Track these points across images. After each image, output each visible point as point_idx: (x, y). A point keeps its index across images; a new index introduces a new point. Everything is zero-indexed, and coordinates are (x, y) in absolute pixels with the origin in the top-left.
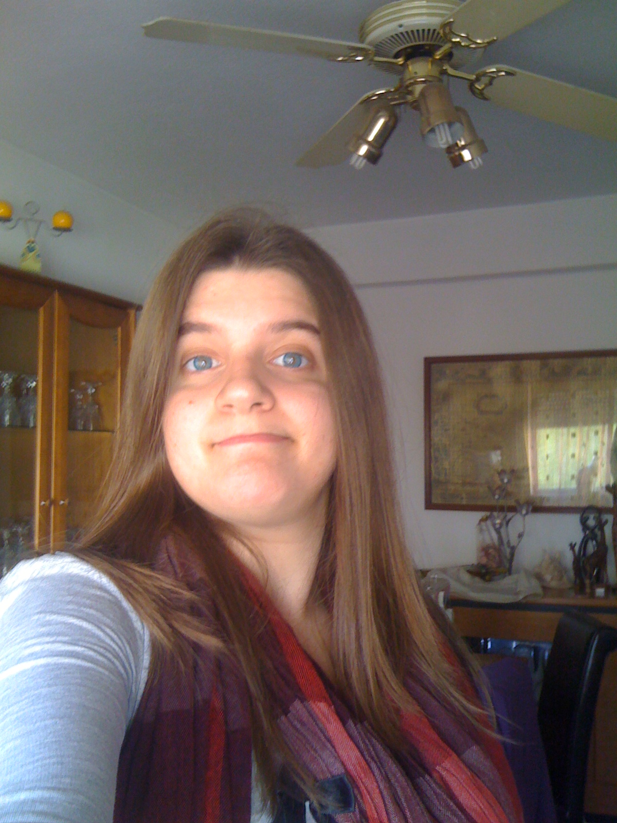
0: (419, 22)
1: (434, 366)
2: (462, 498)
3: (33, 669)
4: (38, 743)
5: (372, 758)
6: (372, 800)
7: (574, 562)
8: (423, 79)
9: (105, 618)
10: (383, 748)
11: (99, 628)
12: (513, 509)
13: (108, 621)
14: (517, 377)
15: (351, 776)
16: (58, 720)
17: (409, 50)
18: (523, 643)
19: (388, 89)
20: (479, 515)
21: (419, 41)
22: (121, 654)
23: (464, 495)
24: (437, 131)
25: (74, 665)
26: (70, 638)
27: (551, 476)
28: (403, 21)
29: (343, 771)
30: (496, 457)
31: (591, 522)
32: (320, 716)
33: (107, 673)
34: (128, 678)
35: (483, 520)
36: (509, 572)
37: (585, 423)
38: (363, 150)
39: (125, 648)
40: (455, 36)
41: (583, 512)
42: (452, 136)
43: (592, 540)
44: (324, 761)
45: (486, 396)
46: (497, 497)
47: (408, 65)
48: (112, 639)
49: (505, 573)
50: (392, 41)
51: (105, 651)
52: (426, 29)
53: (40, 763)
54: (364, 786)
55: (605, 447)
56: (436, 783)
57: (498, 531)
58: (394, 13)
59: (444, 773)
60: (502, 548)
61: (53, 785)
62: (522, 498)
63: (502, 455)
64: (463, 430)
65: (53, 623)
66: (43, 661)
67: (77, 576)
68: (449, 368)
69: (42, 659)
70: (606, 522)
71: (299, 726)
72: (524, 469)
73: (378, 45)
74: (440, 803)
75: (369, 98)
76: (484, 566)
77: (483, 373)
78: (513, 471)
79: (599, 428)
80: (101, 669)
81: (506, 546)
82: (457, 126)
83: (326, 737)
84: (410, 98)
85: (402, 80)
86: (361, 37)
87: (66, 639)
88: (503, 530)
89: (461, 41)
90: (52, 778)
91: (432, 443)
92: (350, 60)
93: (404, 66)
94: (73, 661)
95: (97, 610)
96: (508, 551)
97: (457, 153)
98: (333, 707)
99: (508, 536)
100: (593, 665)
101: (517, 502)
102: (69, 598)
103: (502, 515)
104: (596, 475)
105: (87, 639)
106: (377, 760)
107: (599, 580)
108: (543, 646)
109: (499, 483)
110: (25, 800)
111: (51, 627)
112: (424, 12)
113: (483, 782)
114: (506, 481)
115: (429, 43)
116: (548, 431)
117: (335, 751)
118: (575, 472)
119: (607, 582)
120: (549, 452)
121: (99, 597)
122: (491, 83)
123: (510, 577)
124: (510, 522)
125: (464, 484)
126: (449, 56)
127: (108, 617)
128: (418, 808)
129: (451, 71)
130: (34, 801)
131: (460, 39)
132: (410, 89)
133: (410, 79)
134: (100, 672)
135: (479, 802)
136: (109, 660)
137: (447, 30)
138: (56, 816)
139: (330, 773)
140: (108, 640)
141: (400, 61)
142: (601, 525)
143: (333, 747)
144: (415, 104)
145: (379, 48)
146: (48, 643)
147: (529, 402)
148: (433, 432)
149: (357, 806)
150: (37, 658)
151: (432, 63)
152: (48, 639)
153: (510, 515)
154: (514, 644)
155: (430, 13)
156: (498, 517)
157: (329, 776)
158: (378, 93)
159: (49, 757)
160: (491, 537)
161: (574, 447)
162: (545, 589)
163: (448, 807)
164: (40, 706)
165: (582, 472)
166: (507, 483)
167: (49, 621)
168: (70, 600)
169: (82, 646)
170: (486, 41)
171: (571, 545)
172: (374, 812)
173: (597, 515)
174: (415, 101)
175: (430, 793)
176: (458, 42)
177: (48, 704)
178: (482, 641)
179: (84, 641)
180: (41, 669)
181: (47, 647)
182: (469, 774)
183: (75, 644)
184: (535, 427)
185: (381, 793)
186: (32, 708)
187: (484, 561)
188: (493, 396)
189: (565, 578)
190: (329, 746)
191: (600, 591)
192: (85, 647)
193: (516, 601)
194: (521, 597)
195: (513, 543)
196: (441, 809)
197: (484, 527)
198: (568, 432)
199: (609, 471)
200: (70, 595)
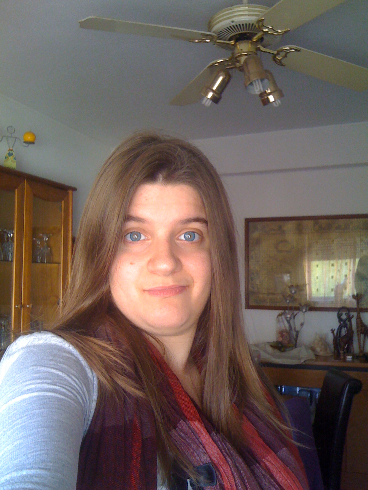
0: (244, 19)
1: (251, 224)
2: (267, 302)
3: (30, 398)
4: (34, 442)
5: (227, 454)
6: (228, 478)
7: (334, 340)
8: (246, 53)
9: (71, 370)
10: (233, 448)
11: (68, 375)
12: (297, 309)
13: (73, 372)
14: (300, 231)
15: (214, 464)
16: (45, 428)
17: (238, 36)
18: (303, 388)
19: (224, 59)
20: (277, 312)
21: (244, 31)
22: (81, 392)
23: (268, 301)
24: (254, 83)
25: (54, 397)
26: (52, 381)
27: (319, 289)
28: (235, 19)
29: (210, 461)
30: (287, 278)
31: (344, 317)
32: (196, 429)
33: (73, 402)
34: (85, 406)
35: (280, 315)
36: (295, 346)
37: (340, 258)
38: (210, 95)
39: (83, 389)
40: (265, 28)
41: (339, 310)
42: (263, 87)
43: (345, 327)
44: (198, 455)
45: (282, 242)
46: (288, 301)
47: (237, 45)
48: (76, 383)
49: (293, 347)
50: (227, 30)
51: (72, 389)
52: (248, 23)
53: (34, 454)
54: (223, 470)
55: (351, 272)
56: (263, 469)
57: (289, 322)
58: (229, 14)
59: (267, 463)
60: (291, 332)
61: (43, 467)
62: (303, 302)
63: (290, 277)
64: (268, 261)
65: (41, 371)
66: (35, 394)
67: (55, 345)
68: (259, 225)
69: (35, 393)
70: (353, 316)
71: (183, 435)
72: (304, 285)
73: (219, 33)
74: (266, 480)
75: (213, 64)
76: (280, 343)
77: (280, 228)
78: (297, 286)
79: (348, 261)
80: (70, 400)
81: (293, 331)
82: (266, 81)
83: (199, 442)
84: (238, 64)
85: (233, 54)
86: (209, 28)
87: (50, 381)
88: (291, 322)
89: (268, 31)
90: (42, 462)
91: (250, 269)
92: (202, 41)
93: (235, 45)
94: (53, 394)
95: (67, 365)
96: (294, 333)
97: (266, 97)
98: (203, 424)
99: (294, 324)
100: (346, 402)
101: (300, 304)
102: (51, 358)
103: (291, 312)
104: (346, 289)
105: (61, 382)
106: (230, 455)
107: (348, 351)
108: (315, 390)
109: (289, 293)
110: (26, 475)
111: (40, 374)
112: (247, 13)
113: (290, 469)
114: (293, 292)
115: (249, 32)
116: (317, 262)
117: (205, 450)
118: (334, 287)
119: (353, 352)
120: (318, 275)
121: (68, 358)
122: (286, 56)
123: (296, 349)
124: (296, 316)
125: (269, 294)
126: (261, 40)
127: (74, 370)
128: (253, 483)
129: (262, 49)
130: (31, 476)
131: (268, 30)
132: (238, 59)
133: (238, 53)
134: (69, 402)
135: (288, 480)
136: (74, 395)
137: (260, 24)
138: (44, 485)
139: (202, 462)
140: (73, 383)
141: (232, 42)
142: (350, 318)
143: (204, 447)
144: (241, 68)
145: (220, 35)
146: (39, 383)
147: (307, 245)
148: (250, 263)
149: (218, 482)
150: (32, 392)
151: (251, 44)
152: (39, 381)
153: (296, 312)
154: (298, 389)
155: (250, 14)
156: (289, 313)
157: (201, 464)
158: (219, 61)
159: (40, 450)
160: (284, 325)
161: (333, 272)
162: (317, 356)
163: (270, 483)
164: (35, 420)
165: (337, 287)
166: (294, 293)
167: (39, 370)
168: (51, 359)
169: (59, 386)
170: (283, 31)
171: (332, 330)
172: (229, 485)
173: (347, 312)
174: (241, 67)
175: (259, 474)
176: (267, 31)
177: (39, 419)
178: (279, 387)
179: (60, 383)
180: (35, 399)
181: (38, 386)
182: (282, 464)
183: (55, 385)
184: (310, 260)
185: (232, 474)
186: (30, 421)
187: (281, 339)
188: (285, 241)
189: (328, 350)
190: (201, 446)
191: (349, 358)
192: (60, 386)
193: (299, 363)
194: (302, 361)
195: (297, 329)
196: (266, 483)
197: (281, 320)
198: (330, 263)
199: (354, 287)
200: (52, 356)
